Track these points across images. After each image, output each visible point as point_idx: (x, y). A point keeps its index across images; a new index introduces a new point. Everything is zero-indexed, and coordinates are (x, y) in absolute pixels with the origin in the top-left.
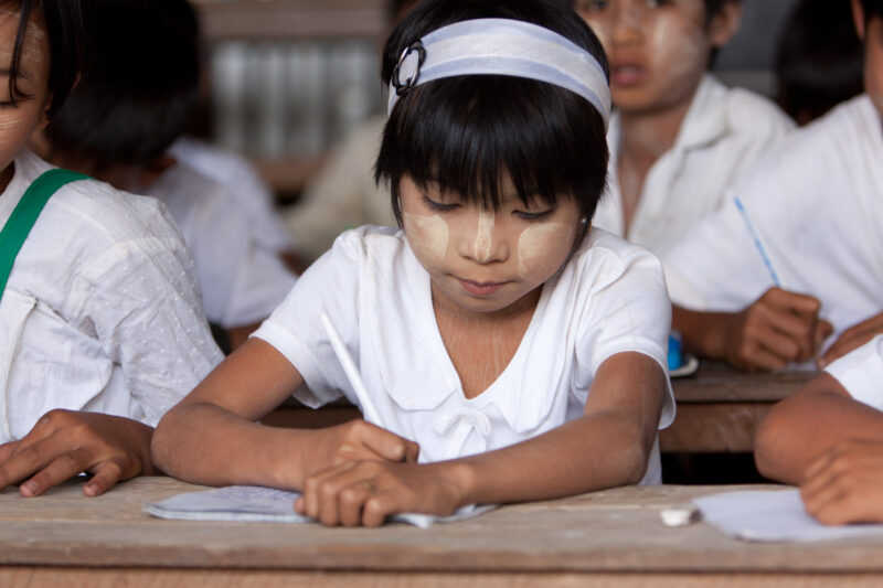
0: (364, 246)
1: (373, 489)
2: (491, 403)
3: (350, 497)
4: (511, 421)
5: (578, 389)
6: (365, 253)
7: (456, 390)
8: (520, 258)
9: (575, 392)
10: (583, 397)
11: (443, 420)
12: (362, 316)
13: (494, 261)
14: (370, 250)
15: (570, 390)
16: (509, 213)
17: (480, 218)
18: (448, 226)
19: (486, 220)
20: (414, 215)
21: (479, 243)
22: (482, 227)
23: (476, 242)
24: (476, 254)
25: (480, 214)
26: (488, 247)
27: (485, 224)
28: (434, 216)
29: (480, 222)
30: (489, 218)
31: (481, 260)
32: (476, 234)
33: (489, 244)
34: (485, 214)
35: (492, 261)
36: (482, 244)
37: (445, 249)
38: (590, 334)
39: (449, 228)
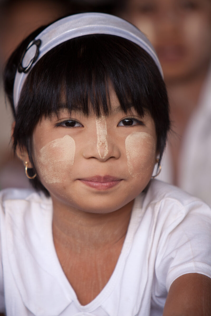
2: (100, 307)
5: (156, 297)
7: (73, 301)
8: (128, 157)
9: (155, 298)
10: (162, 303)
13: (111, 158)
15: (152, 298)
16: (115, 126)
17: (97, 130)
18: (74, 142)
19: (101, 131)
20: (50, 143)
21: (100, 145)
22: (100, 135)
23: (97, 144)
24: (99, 152)
25: (97, 127)
26: (106, 146)
27: (101, 133)
28: (65, 136)
29: (98, 133)
30: (103, 129)
31: (102, 156)
32: (96, 141)
33: (106, 144)
34: (100, 127)
35: (110, 157)
36: (102, 145)
37: (74, 157)
38: (165, 260)
39: (76, 143)
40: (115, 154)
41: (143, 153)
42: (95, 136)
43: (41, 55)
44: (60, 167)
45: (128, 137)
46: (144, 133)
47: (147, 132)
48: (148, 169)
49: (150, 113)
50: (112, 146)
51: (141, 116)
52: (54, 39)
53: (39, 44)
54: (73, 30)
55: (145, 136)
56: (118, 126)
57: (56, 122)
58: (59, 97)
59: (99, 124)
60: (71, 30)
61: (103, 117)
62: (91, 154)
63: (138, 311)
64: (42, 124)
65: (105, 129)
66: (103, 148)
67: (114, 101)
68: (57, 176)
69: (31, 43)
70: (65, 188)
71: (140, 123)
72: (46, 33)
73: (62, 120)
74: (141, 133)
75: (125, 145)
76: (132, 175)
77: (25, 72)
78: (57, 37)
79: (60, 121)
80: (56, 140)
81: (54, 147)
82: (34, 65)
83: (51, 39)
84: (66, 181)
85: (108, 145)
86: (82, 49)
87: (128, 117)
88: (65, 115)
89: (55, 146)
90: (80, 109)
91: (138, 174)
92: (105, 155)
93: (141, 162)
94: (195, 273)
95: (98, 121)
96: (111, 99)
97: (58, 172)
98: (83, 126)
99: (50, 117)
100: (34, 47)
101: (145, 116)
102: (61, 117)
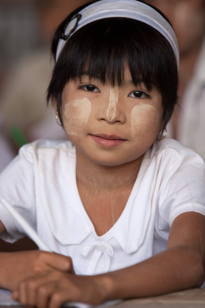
0: (37, 155)
1: (57, 287)
2: (113, 237)
3: (44, 291)
4: (124, 247)
5: (159, 230)
6: (37, 159)
7: (92, 232)
11: (86, 249)
12: (37, 193)
14: (40, 157)
15: (155, 230)
16: (126, 96)
17: (110, 97)
18: (91, 104)
19: (113, 98)
20: (72, 101)
21: (110, 109)
22: (112, 102)
23: (108, 109)
24: (108, 115)
25: (111, 95)
26: (114, 111)
27: (113, 100)
28: (84, 98)
29: (110, 99)
30: (115, 97)
31: (110, 119)
32: (108, 106)
33: (115, 110)
34: (113, 95)
35: (116, 121)
36: (111, 110)
37: (88, 117)
38: (167, 202)
39: (92, 105)
40: (121, 119)
41: (145, 122)
42: (108, 102)
43: (78, 28)
44: (77, 123)
45: (135, 107)
46: (150, 105)
47: (152, 105)
48: (149, 135)
49: (157, 90)
50: (120, 112)
51: (149, 91)
52: (91, 16)
53: (79, 17)
54: (107, 11)
55: (150, 108)
56: (128, 96)
57: (79, 85)
58: (83, 65)
59: (113, 93)
60: (105, 11)
61: (116, 87)
62: (102, 117)
63: (142, 242)
64: (69, 84)
65: (117, 97)
66: (111, 112)
67: (127, 76)
68: (74, 130)
69: (74, 16)
70: (79, 141)
71: (148, 97)
72: (87, 10)
73: (84, 84)
74: (147, 105)
75: (131, 113)
76: (134, 138)
77: (65, 39)
78: (94, 15)
79: (81, 85)
80: (76, 100)
81: (74, 105)
82: (72, 34)
83: (88, 16)
84: (80, 135)
85: (116, 110)
86: (109, 28)
87: (138, 90)
88: (86, 80)
89: (76, 105)
90: (98, 77)
91: (139, 138)
92: (112, 118)
93: (142, 129)
94: (192, 212)
95: (112, 90)
96: (125, 73)
97: (75, 126)
98: (100, 92)
99: (75, 80)
100: (75, 20)
101: (152, 91)
102: (83, 81)
